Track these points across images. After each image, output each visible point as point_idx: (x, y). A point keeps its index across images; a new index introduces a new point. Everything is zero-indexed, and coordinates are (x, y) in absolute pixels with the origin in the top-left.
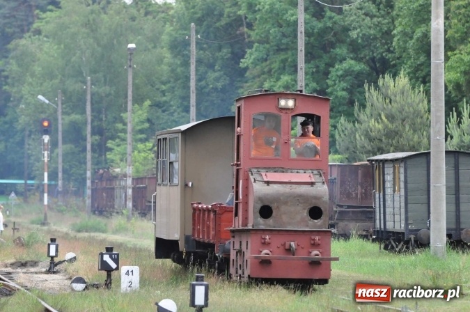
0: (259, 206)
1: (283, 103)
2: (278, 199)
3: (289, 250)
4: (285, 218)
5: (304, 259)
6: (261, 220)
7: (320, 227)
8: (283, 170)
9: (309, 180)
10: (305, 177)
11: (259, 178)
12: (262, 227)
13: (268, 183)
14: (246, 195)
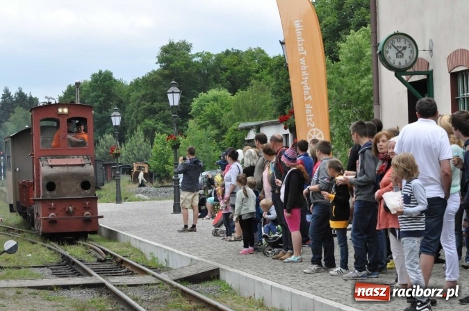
0: (46, 183)
1: (60, 110)
2: (59, 177)
3: (68, 213)
4: (64, 190)
5: (78, 218)
6: (48, 193)
7: (89, 195)
8: (63, 157)
9: (80, 163)
10: (78, 161)
11: (45, 163)
12: (49, 197)
13: (52, 166)
14: (38, 175)
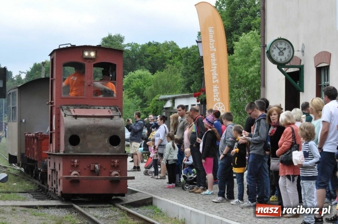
0: (69, 136)
1: (86, 54)
2: (84, 129)
3: (93, 172)
4: (90, 145)
5: (106, 179)
6: (70, 147)
7: (119, 152)
8: (87, 107)
9: (108, 114)
10: (105, 112)
11: (68, 113)
12: (71, 153)
13: (76, 117)
14: (58, 127)
